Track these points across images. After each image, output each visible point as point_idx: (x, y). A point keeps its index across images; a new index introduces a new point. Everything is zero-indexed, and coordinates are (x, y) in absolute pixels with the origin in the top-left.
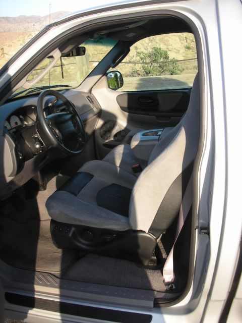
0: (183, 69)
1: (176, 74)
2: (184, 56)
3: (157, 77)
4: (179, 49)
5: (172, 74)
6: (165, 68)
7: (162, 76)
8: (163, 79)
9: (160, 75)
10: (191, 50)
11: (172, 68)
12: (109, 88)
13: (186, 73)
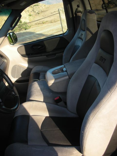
0: (31, 26)
1: (28, 29)
2: (29, 20)
3: (19, 32)
4: (26, 17)
5: (26, 30)
6: (21, 27)
7: (21, 32)
8: (22, 33)
9: (20, 31)
10: (32, 16)
11: (25, 26)
12: (11, 44)
13: (32, 28)
